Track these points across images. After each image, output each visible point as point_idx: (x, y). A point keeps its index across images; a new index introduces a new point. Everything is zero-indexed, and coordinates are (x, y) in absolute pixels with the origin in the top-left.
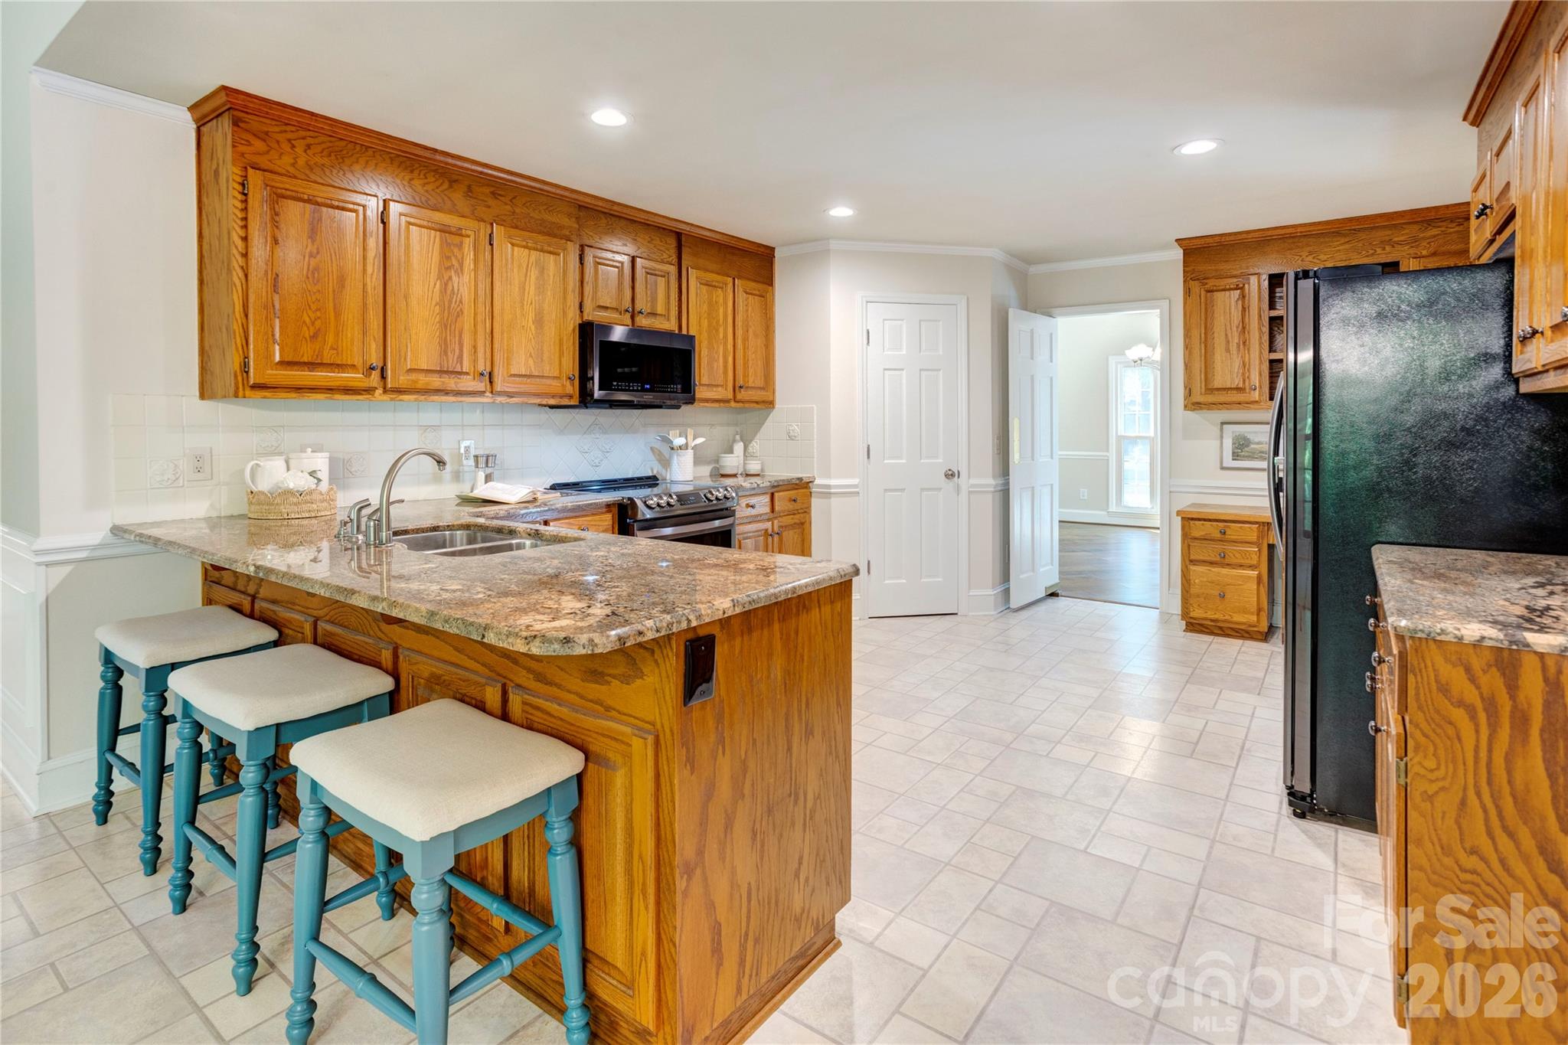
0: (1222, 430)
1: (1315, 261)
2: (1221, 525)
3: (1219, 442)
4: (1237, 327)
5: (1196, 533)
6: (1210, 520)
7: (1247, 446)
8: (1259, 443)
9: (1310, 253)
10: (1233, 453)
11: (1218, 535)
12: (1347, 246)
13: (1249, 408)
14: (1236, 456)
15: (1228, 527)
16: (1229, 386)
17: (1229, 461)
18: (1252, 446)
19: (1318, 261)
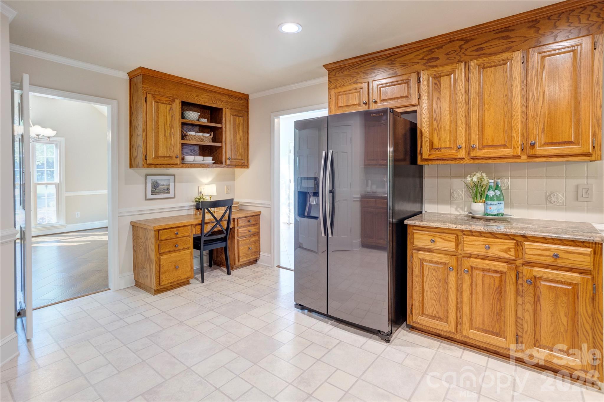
0: (146, 179)
1: (198, 100)
2: (175, 230)
3: (144, 185)
4: (170, 125)
5: (163, 237)
6: (169, 229)
7: (158, 187)
8: (163, 185)
9: (197, 96)
10: (152, 191)
11: (174, 236)
12: (208, 97)
13: (173, 167)
14: (153, 193)
15: (178, 230)
16: (166, 155)
17: (149, 196)
18: (160, 187)
19: (199, 100)
